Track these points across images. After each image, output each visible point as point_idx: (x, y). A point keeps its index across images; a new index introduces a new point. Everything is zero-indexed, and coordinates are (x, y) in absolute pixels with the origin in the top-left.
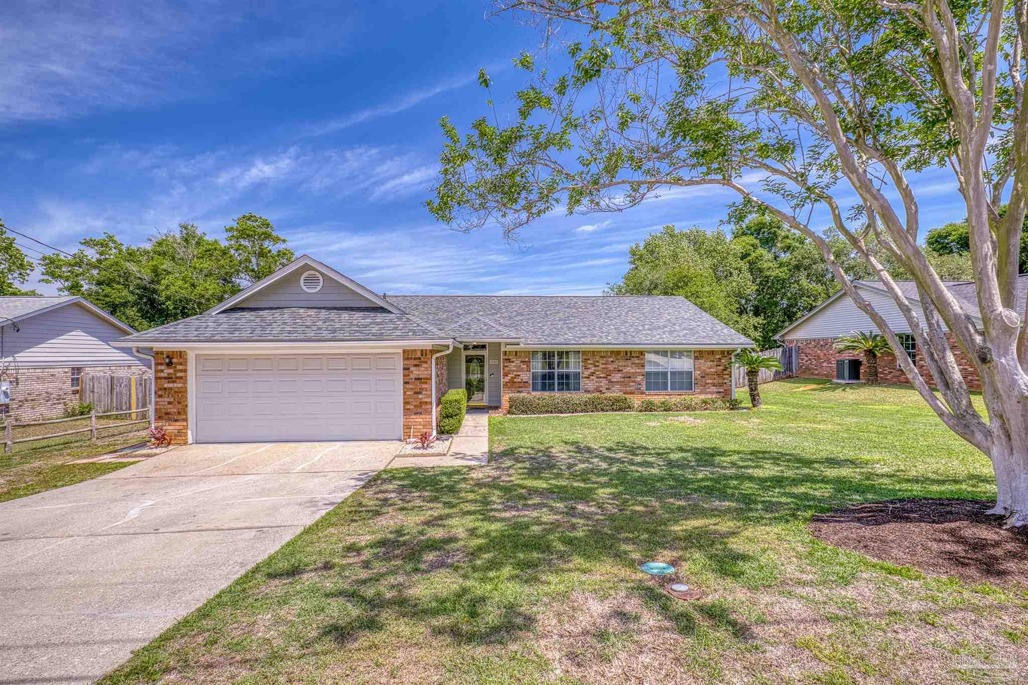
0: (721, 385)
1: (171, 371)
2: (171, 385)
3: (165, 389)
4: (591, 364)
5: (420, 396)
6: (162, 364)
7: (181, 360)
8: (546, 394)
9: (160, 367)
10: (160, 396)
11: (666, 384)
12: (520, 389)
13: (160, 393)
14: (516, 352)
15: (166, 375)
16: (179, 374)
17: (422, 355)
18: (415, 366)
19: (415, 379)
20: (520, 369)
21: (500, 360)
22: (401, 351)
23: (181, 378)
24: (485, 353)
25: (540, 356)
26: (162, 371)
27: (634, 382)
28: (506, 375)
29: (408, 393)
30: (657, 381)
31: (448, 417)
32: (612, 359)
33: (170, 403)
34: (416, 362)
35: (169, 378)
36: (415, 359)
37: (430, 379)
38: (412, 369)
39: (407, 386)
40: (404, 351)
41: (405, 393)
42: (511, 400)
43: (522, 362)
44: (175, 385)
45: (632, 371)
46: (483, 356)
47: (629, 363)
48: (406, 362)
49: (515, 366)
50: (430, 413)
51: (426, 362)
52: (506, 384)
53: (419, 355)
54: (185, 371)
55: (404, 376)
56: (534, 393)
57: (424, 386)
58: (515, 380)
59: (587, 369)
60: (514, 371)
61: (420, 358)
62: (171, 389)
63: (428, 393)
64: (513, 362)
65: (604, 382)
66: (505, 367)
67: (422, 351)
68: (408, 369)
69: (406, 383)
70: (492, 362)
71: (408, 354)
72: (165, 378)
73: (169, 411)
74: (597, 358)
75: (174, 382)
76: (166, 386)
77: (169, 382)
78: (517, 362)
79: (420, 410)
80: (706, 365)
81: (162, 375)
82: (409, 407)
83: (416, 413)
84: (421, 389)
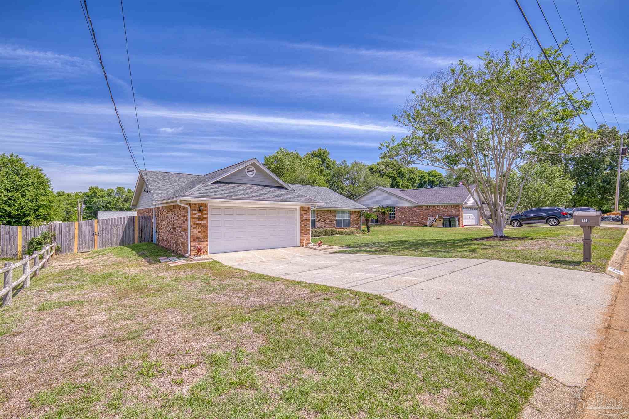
0: (358, 224)
1: (200, 214)
2: (200, 222)
3: (197, 224)
4: (319, 216)
5: (307, 227)
6: (195, 210)
7: (206, 209)
9: (194, 212)
10: (194, 228)
11: (342, 224)
13: (194, 226)
15: (197, 216)
16: (205, 216)
18: (305, 214)
19: (305, 219)
22: (299, 207)
23: (206, 218)
26: (195, 214)
27: (333, 223)
29: (302, 225)
30: (340, 223)
32: (326, 214)
33: (199, 232)
34: (305, 212)
35: (199, 218)
36: (305, 211)
37: (310, 219)
38: (304, 215)
39: (302, 222)
40: (301, 207)
44: (202, 222)
45: (332, 219)
47: (331, 215)
48: (302, 212)
50: (309, 234)
51: (308, 212)
53: (306, 209)
54: (207, 214)
55: (301, 218)
57: (308, 222)
59: (318, 218)
61: (306, 211)
62: (200, 224)
65: (323, 224)
67: (306, 207)
68: (302, 215)
71: (302, 208)
72: (197, 218)
73: (199, 236)
74: (321, 213)
75: (201, 220)
76: (197, 222)
77: (199, 220)
79: (307, 233)
80: (353, 216)
81: (195, 216)
82: (302, 231)
83: (305, 234)
84: (307, 224)
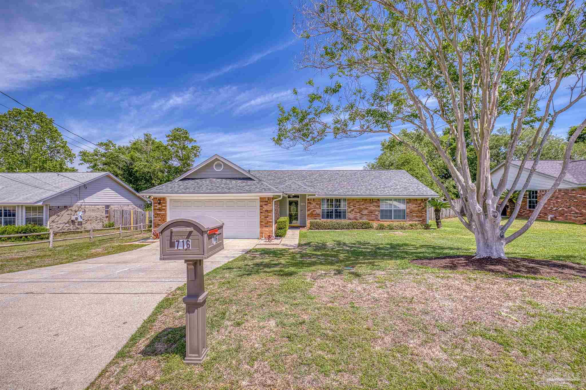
0: (421, 217)
1: (160, 206)
2: (160, 212)
3: (158, 214)
4: (352, 205)
5: (267, 219)
6: (156, 203)
7: (164, 202)
8: (329, 220)
9: (155, 205)
10: (155, 217)
11: (391, 216)
12: (316, 218)
13: (155, 216)
14: (314, 199)
15: (158, 208)
16: (163, 208)
17: (268, 200)
19: (265, 211)
20: (315, 207)
21: (306, 203)
22: (259, 198)
23: (164, 209)
24: (299, 200)
25: (326, 201)
26: (156, 206)
27: (374, 214)
28: (308, 210)
29: (262, 217)
30: (386, 214)
31: (280, 229)
32: (363, 203)
33: (159, 220)
34: (266, 203)
35: (159, 210)
36: (265, 201)
37: (272, 211)
38: (264, 206)
39: (262, 214)
40: (260, 198)
41: (260, 217)
42: (311, 223)
43: (316, 204)
44: (162, 212)
45: (373, 209)
46: (298, 201)
47: (372, 205)
48: (261, 203)
49: (313, 206)
50: (272, 227)
51: (270, 203)
52: (308, 215)
53: (267, 200)
54: (166, 206)
55: (260, 209)
56: (322, 220)
57: (269, 214)
58: (313, 213)
59: (350, 208)
60: (312, 208)
62: (160, 214)
63: (271, 217)
64: (312, 204)
65: (358, 214)
66: (308, 206)
67: (268, 198)
68: (262, 206)
69: (261, 213)
70: (302, 204)
71: (262, 200)
72: (158, 209)
73: (159, 223)
74: (355, 202)
75: (161, 211)
76: (158, 212)
77: (159, 211)
78: (314, 204)
79: (267, 225)
80: (413, 206)
81: (157, 208)
82: (262, 223)
83: (265, 227)
84: (268, 215)
